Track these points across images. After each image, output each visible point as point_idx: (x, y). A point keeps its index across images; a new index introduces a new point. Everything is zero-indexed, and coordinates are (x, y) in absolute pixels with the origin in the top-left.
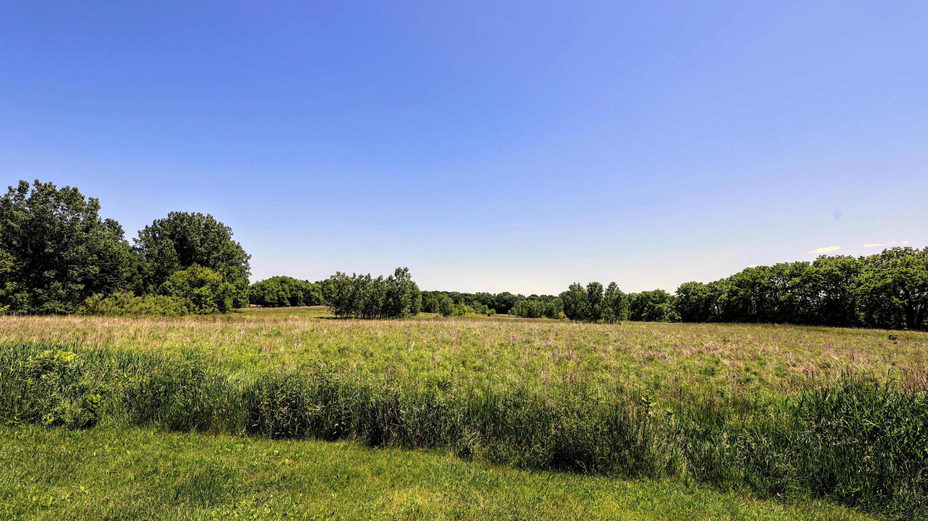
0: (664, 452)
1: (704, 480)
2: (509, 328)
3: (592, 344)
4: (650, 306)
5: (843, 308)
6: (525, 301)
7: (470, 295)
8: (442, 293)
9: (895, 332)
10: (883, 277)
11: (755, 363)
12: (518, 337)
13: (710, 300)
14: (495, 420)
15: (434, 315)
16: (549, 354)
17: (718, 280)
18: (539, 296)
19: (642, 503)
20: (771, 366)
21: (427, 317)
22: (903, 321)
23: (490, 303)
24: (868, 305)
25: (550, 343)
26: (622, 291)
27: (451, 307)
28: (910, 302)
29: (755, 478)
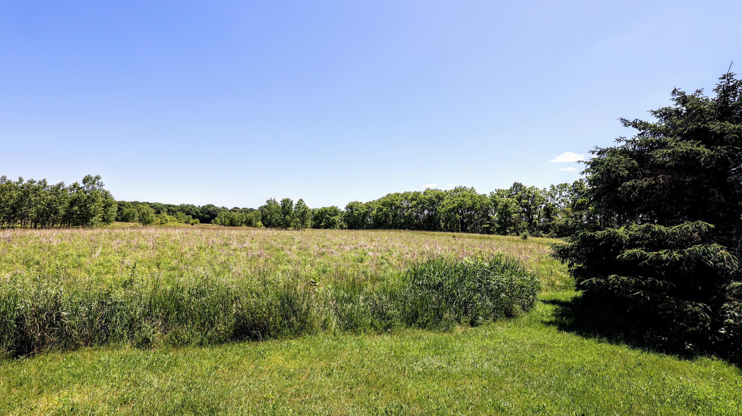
0: (321, 314)
1: (346, 329)
2: (210, 234)
3: (280, 245)
4: (327, 218)
5: (435, 220)
6: (228, 212)
7: (174, 206)
8: (143, 204)
9: (455, 234)
10: (454, 203)
11: (387, 254)
12: (218, 241)
13: (365, 215)
14: (179, 308)
15: (132, 224)
16: (244, 254)
17: (371, 201)
18: (241, 208)
19: (301, 353)
20: (395, 254)
21: (123, 226)
22: (459, 228)
23: (194, 213)
24: (446, 219)
25: (245, 245)
26: (308, 206)
27: (152, 217)
28: (463, 217)
29: (377, 322)
